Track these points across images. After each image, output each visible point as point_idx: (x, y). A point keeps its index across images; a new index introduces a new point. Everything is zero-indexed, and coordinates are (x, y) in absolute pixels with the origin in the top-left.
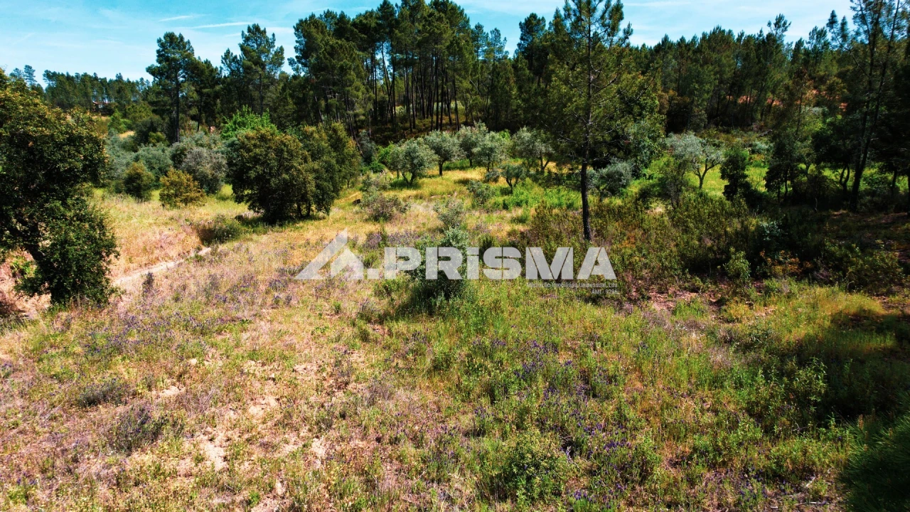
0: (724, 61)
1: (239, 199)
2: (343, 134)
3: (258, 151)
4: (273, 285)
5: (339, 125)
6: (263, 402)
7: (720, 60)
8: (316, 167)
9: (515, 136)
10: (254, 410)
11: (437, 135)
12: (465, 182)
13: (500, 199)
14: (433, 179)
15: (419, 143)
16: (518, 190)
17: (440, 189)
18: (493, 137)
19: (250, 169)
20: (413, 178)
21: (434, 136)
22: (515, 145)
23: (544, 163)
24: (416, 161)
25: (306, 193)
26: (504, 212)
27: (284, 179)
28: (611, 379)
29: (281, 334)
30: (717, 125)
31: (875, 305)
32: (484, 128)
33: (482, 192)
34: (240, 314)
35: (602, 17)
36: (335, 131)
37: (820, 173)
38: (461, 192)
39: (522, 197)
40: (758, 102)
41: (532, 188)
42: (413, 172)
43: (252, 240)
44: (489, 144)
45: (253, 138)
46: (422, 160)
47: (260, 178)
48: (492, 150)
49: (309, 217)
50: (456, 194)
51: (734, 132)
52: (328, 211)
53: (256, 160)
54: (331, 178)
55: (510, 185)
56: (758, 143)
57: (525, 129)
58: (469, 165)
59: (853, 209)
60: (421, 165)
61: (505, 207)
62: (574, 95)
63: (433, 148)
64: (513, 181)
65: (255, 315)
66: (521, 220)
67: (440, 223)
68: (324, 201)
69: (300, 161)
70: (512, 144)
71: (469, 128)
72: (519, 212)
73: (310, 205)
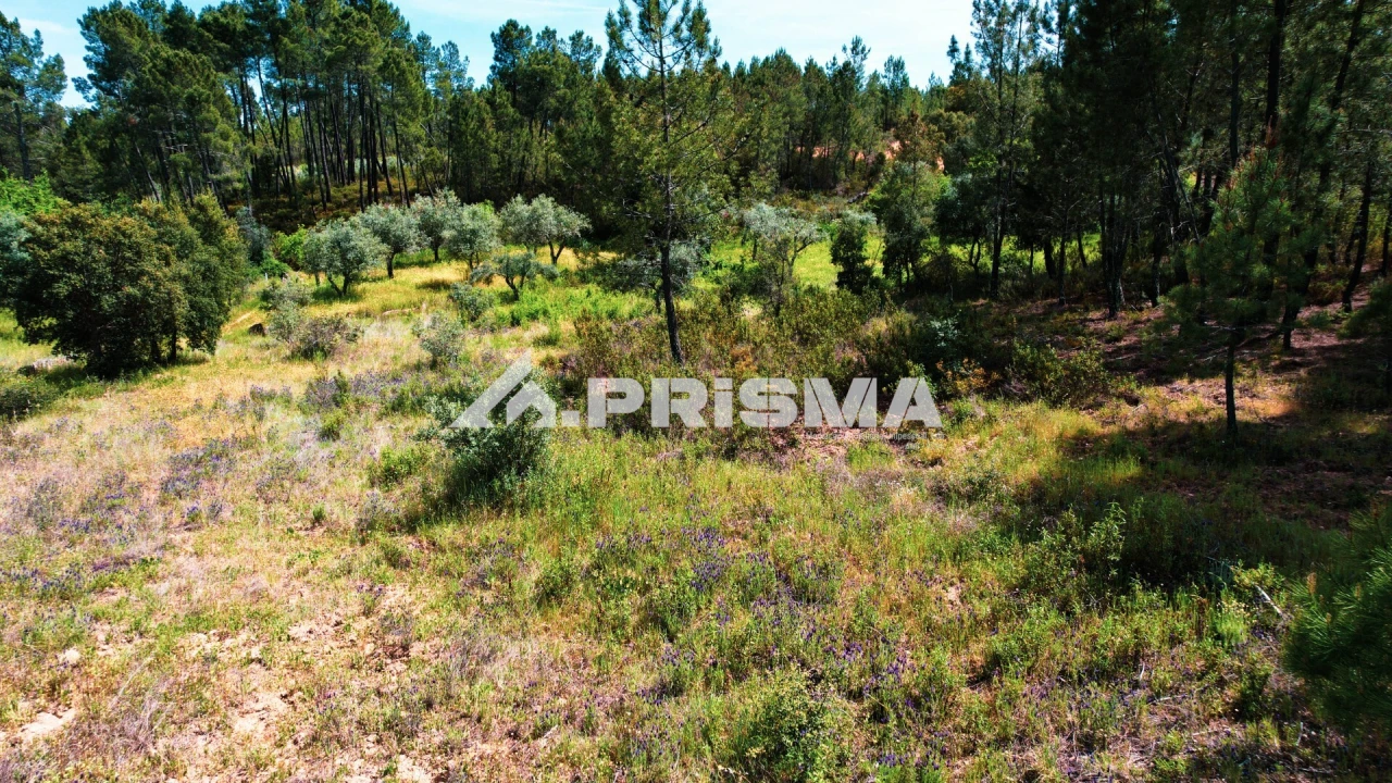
0: (793, 98)
1: (33, 338)
2: (217, 213)
3: (68, 246)
4: (170, 490)
5: (207, 198)
6: (259, 706)
7: (788, 97)
8: (185, 272)
9: (503, 210)
10: (243, 725)
11: (379, 212)
12: (436, 286)
13: (505, 310)
14: (380, 284)
15: (353, 226)
16: (526, 293)
17: (397, 298)
18: (475, 213)
19: (55, 279)
20: (347, 282)
21: (375, 213)
22: (506, 224)
23: (556, 251)
24: (350, 256)
25: (173, 318)
26: (517, 331)
27: (128, 296)
28: (824, 571)
29: (231, 574)
30: (791, 187)
31: (1088, 421)
32: (453, 199)
33: (474, 300)
34: (133, 549)
35: (677, 28)
36: (202, 208)
37: (946, 251)
38: (432, 303)
39: (537, 305)
40: (841, 156)
41: (546, 290)
42: (346, 273)
43: (78, 409)
44: (470, 224)
45: (53, 223)
46: (363, 255)
47: (76, 296)
48: (474, 232)
49: (174, 360)
50: (424, 306)
51: (814, 197)
52: (212, 349)
53: (66, 261)
54: (214, 290)
55: (513, 286)
56: (849, 212)
57: (519, 198)
58: (433, 258)
59: (993, 296)
60: (360, 261)
61: (515, 322)
62: (651, 145)
63: (375, 233)
64: (517, 281)
65: (163, 547)
66: (550, 341)
67: (426, 355)
68: (204, 330)
69: (156, 261)
70: (500, 223)
71: (428, 199)
72: (541, 329)
73: (175, 339)
